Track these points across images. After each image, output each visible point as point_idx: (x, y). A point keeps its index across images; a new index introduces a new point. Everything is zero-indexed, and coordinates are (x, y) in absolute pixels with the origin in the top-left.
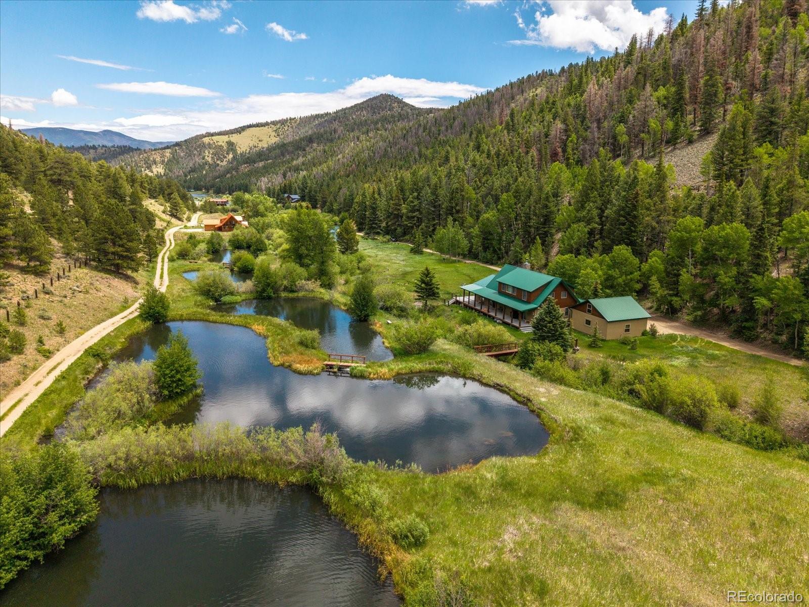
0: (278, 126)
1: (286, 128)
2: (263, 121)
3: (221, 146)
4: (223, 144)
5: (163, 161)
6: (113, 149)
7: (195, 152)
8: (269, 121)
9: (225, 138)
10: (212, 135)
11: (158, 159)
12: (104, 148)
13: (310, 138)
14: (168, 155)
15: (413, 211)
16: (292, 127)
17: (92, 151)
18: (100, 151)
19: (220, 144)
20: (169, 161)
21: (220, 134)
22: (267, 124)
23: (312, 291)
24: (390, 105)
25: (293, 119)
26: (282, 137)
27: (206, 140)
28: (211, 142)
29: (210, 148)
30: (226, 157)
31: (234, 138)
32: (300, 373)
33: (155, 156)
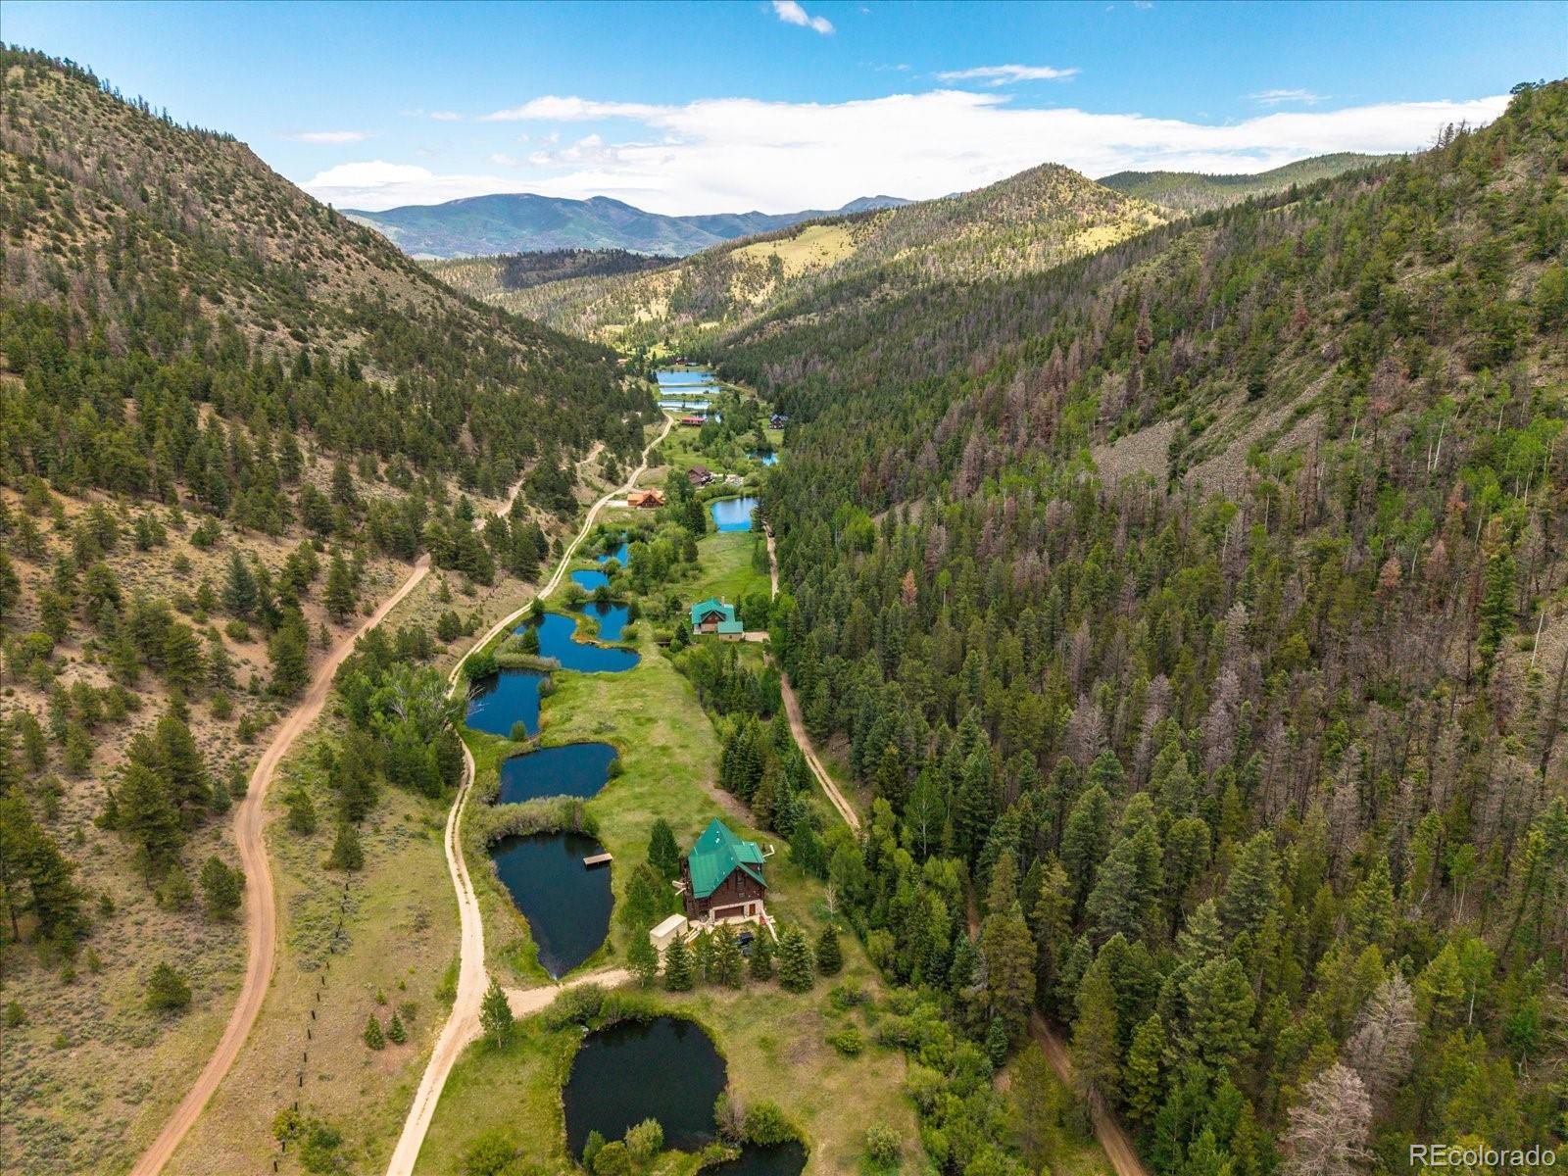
0: (858, 225)
1: (870, 229)
3: (759, 265)
4: (763, 261)
5: (668, 293)
6: (600, 256)
7: (717, 278)
11: (661, 289)
12: (587, 256)
13: (881, 274)
14: (676, 280)
16: (881, 227)
17: (568, 260)
18: (581, 260)
19: (757, 261)
20: (677, 292)
26: (861, 245)
27: (737, 255)
28: (744, 259)
29: (741, 270)
30: (763, 287)
31: (783, 248)
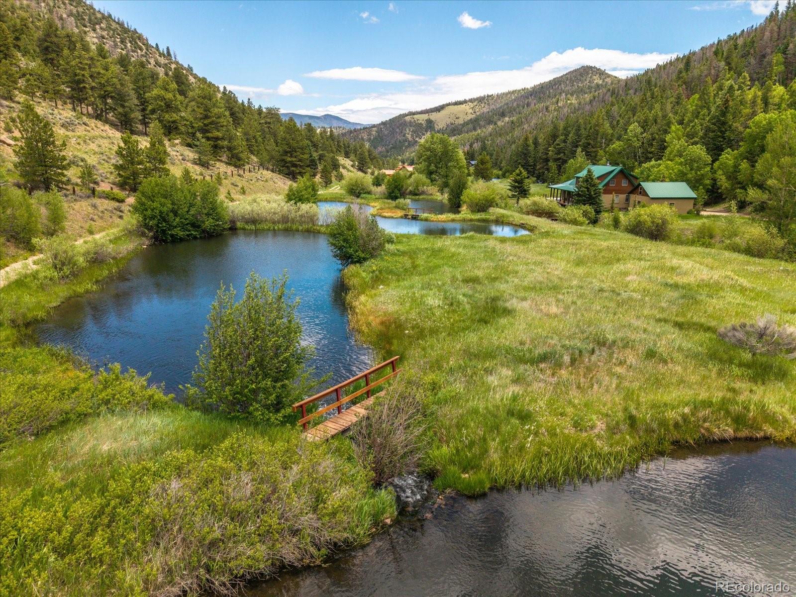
0: (475, 104)
1: (483, 105)
2: (461, 99)
3: (421, 124)
4: (423, 122)
5: (370, 139)
7: (398, 130)
8: (467, 99)
9: (425, 117)
10: (414, 114)
11: (365, 137)
14: (374, 133)
15: (558, 153)
16: (489, 104)
19: (420, 122)
20: (375, 138)
21: (422, 112)
22: (465, 102)
23: (431, 195)
24: (591, 77)
25: (490, 96)
26: (478, 113)
27: (408, 118)
28: (413, 120)
29: (411, 126)
30: (424, 135)
31: (433, 116)
32: (385, 217)
33: (363, 135)
